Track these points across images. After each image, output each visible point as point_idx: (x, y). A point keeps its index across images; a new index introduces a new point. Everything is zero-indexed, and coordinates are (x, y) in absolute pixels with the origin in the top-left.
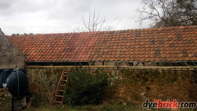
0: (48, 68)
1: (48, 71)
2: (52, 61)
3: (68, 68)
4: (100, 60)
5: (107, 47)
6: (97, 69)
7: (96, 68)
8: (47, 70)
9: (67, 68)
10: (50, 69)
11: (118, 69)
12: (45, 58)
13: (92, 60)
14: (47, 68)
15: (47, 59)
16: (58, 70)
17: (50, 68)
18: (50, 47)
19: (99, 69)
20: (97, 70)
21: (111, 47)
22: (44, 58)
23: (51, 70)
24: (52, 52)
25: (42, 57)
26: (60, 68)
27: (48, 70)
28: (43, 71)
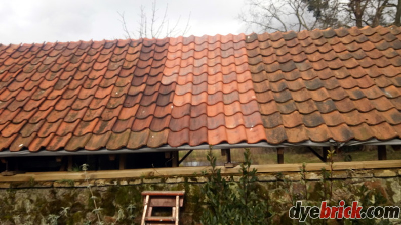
0: (64, 182)
1: (62, 198)
2: (83, 148)
3: (170, 181)
6: (320, 177)
8: (54, 193)
9: (163, 179)
10: (73, 187)
12: (40, 134)
13: (287, 137)
14: (55, 184)
15: (55, 141)
16: (115, 190)
17: (73, 182)
18: (54, 87)
22: (37, 136)
23: (76, 195)
24: (70, 107)
25: (24, 132)
26: (125, 183)
27: (60, 192)
28: (34, 198)
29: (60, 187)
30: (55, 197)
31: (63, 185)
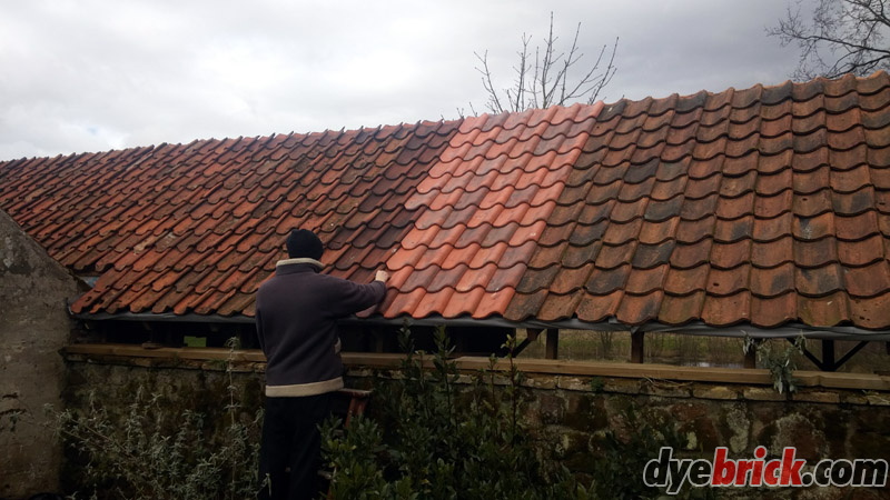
0: (214, 362)
2: (239, 313)
4: (610, 312)
5: (661, 210)
6: (588, 387)
7: (575, 384)
10: (225, 373)
11: (789, 405)
12: (197, 290)
13: (539, 311)
14: (204, 366)
17: (225, 364)
18: (252, 214)
19: (599, 391)
20: (584, 402)
21: (698, 209)
22: (192, 292)
23: (228, 384)
25: (179, 286)
27: (210, 378)
28: (179, 384)
29: (210, 371)
30: (203, 385)
31: (213, 368)
